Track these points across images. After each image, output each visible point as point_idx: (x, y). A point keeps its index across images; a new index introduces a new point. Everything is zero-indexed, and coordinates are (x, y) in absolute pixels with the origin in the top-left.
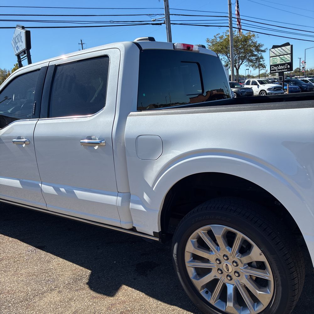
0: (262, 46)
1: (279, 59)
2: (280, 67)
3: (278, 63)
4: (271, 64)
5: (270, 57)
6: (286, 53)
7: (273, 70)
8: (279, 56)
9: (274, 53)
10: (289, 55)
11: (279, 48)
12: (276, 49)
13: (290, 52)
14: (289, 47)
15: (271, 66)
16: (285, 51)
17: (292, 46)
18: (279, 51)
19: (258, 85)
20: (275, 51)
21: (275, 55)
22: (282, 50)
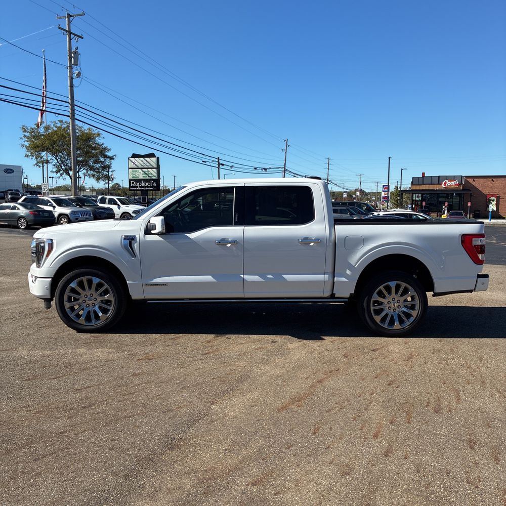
0: (109, 150)
1: (142, 172)
2: (143, 184)
3: (141, 177)
4: (131, 178)
5: (129, 169)
6: (151, 167)
7: (133, 187)
8: (141, 169)
9: (134, 164)
10: (154, 170)
11: (142, 159)
12: (137, 159)
13: (155, 166)
14: (154, 159)
15: (130, 180)
16: (149, 163)
17: (158, 158)
18: (142, 163)
19: (118, 205)
20: (135, 161)
21: (136, 167)
22: (145, 162)
